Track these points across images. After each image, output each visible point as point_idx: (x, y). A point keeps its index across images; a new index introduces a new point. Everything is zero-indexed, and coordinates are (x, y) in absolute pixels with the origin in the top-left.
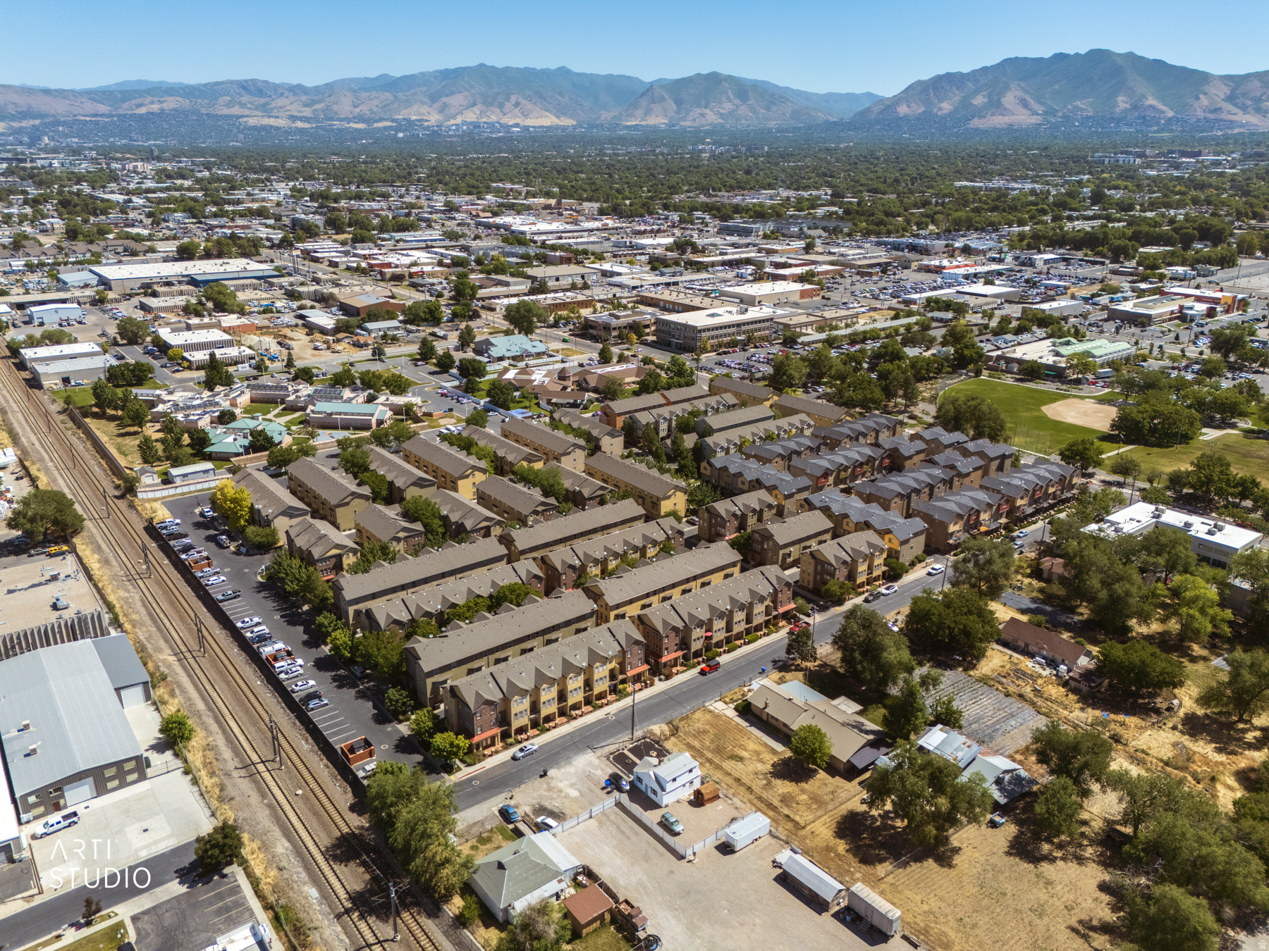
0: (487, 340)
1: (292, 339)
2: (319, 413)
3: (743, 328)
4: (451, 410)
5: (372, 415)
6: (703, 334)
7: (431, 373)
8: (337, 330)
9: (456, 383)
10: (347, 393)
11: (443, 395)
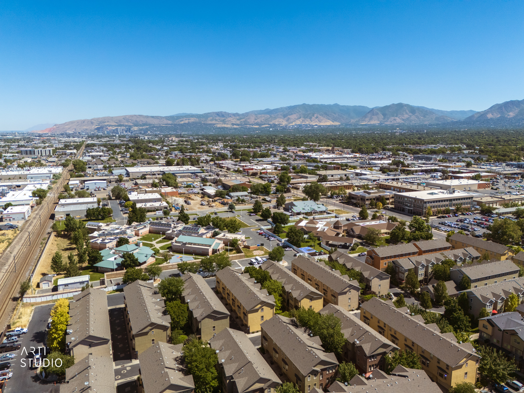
0: (292, 203)
1: (193, 200)
2: (179, 242)
3: (454, 202)
4: (262, 245)
5: (210, 246)
6: (428, 205)
7: (257, 220)
8: (216, 196)
9: (270, 227)
10: (202, 230)
11: (260, 234)
